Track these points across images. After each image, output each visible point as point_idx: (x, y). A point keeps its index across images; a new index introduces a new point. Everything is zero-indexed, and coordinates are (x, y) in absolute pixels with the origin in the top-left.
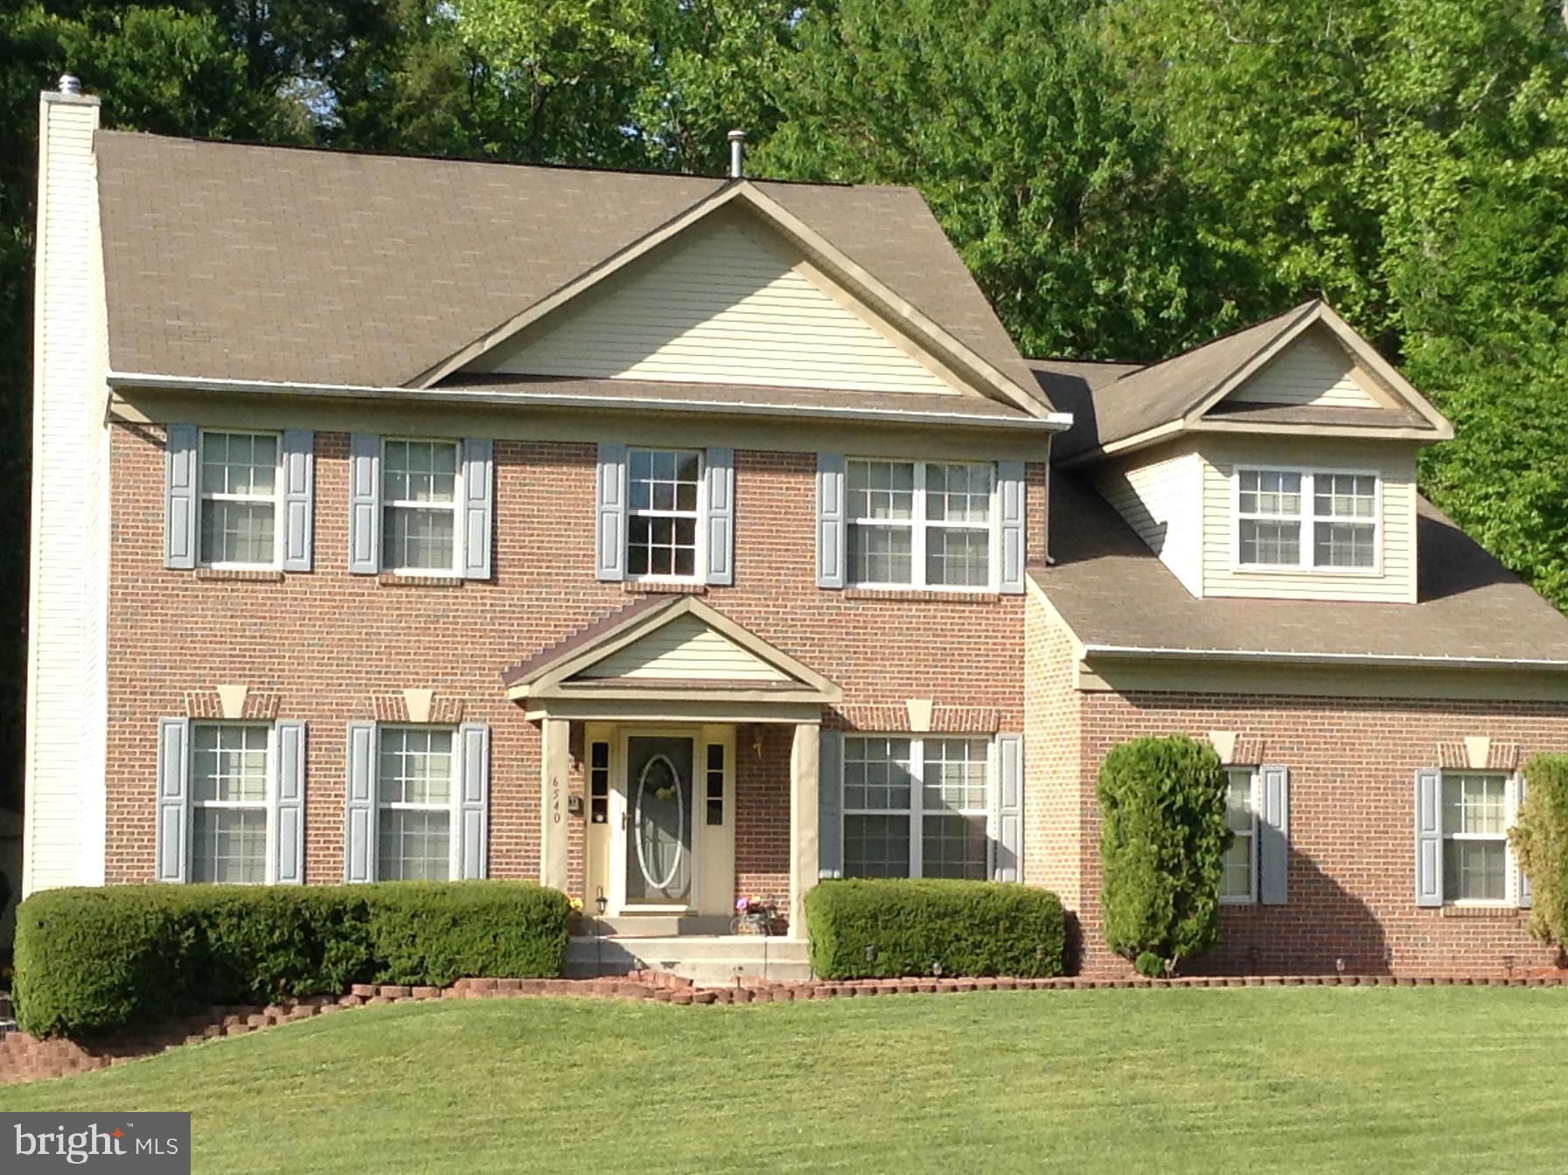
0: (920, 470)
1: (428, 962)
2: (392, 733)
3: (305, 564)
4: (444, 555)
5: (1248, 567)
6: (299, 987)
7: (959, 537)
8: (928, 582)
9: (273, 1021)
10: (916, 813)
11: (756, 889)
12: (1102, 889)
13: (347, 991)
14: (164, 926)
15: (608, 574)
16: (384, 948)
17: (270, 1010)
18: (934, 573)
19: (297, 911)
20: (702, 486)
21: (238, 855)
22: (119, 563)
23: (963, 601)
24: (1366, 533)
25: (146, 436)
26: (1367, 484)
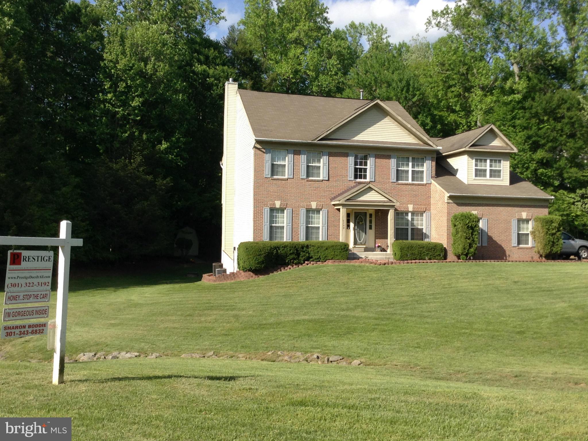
0: (411, 159)
1: (321, 257)
2: (309, 211)
3: (292, 177)
4: (318, 175)
5: (477, 178)
6: (295, 262)
7: (418, 172)
8: (412, 181)
9: (290, 269)
10: (410, 228)
11: (379, 242)
12: (452, 243)
13: (304, 263)
14: (270, 250)
15: (351, 179)
16: (312, 254)
17: (289, 266)
18: (413, 180)
19: (295, 247)
20: (368, 162)
21: (279, 235)
22: (256, 176)
23: (419, 185)
24: (499, 171)
25: (261, 151)
26: (500, 161)
